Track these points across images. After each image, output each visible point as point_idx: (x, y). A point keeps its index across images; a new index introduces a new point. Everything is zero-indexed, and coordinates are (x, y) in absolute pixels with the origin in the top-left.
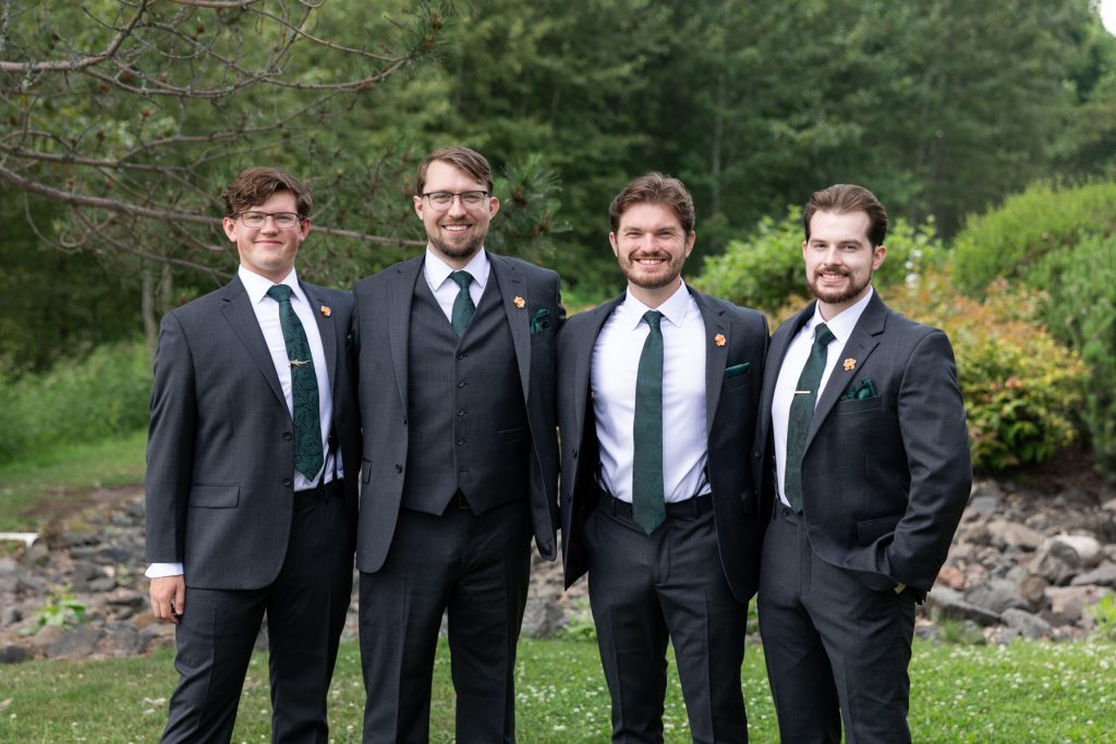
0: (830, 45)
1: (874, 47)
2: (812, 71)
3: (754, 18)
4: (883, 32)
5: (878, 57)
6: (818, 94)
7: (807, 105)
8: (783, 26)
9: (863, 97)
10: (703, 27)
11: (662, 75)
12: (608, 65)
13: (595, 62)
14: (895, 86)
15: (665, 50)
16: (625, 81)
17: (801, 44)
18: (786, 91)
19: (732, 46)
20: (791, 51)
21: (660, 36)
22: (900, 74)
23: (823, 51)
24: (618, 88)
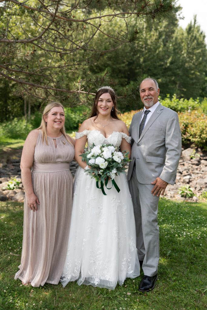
0: (164, 62)
1: (171, 63)
2: (160, 68)
3: (149, 56)
4: (173, 60)
5: (172, 65)
6: (161, 72)
7: (159, 74)
8: (155, 58)
9: (169, 73)
10: (139, 57)
11: (130, 67)
12: (120, 64)
13: (117, 63)
14: (175, 71)
15: (131, 61)
16: (123, 67)
17: (158, 62)
18: (155, 72)
19: (144, 61)
20: (156, 63)
21: (130, 58)
22: (176, 69)
23: (162, 63)
24: (122, 69)
